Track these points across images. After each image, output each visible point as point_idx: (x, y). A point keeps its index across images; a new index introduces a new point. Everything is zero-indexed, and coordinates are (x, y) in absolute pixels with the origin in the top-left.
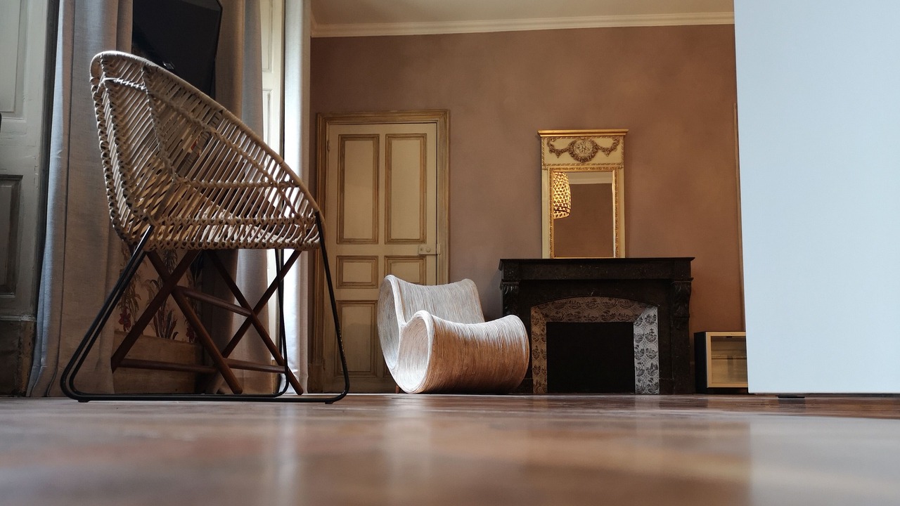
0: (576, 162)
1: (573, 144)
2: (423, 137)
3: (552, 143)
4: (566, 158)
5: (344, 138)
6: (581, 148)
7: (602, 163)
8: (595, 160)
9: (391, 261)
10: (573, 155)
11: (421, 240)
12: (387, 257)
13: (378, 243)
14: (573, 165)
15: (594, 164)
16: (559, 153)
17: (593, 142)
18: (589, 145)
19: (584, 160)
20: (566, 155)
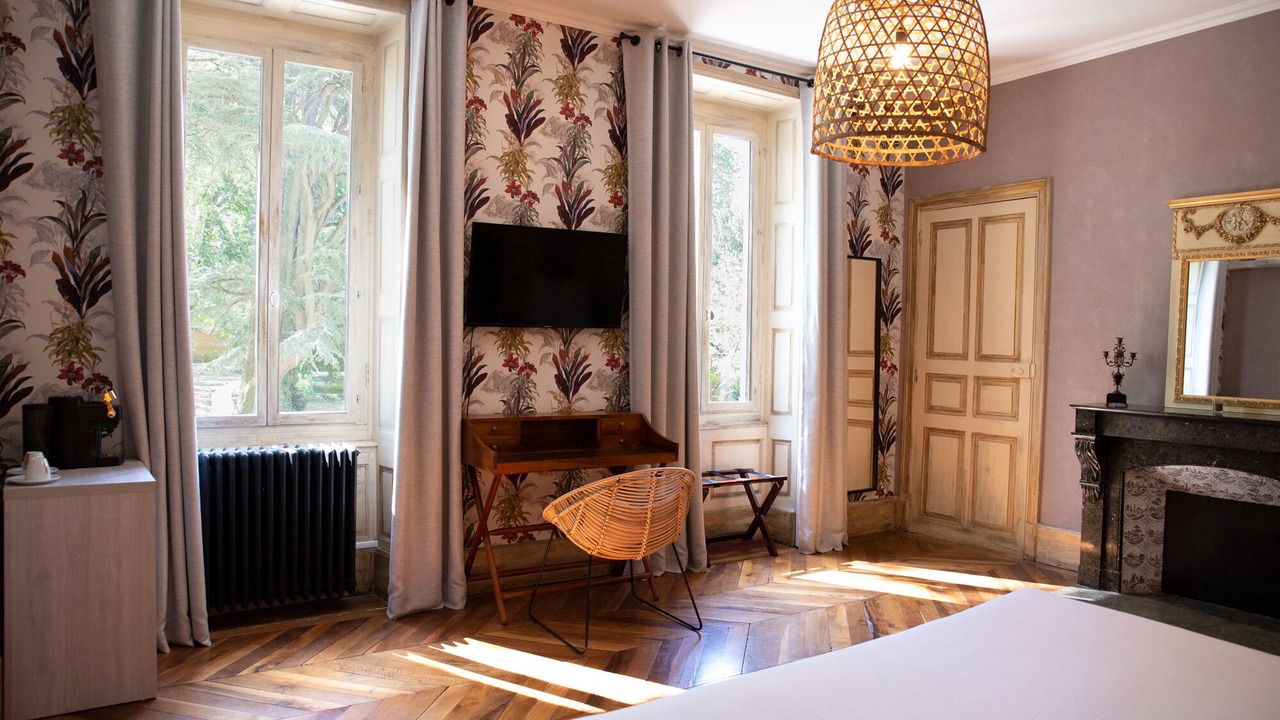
0: (1228, 244)
1: (1221, 217)
2: (1021, 216)
3: (1189, 216)
4: (1212, 239)
5: (936, 227)
6: (1233, 221)
7: (1272, 243)
8: (1260, 240)
9: (981, 382)
10: (1222, 233)
11: (1016, 357)
12: (978, 378)
13: (967, 359)
14: (1222, 248)
15: (1257, 246)
16: (1200, 232)
17: (1257, 209)
18: (1248, 216)
19: (1240, 240)
20: (1212, 233)
